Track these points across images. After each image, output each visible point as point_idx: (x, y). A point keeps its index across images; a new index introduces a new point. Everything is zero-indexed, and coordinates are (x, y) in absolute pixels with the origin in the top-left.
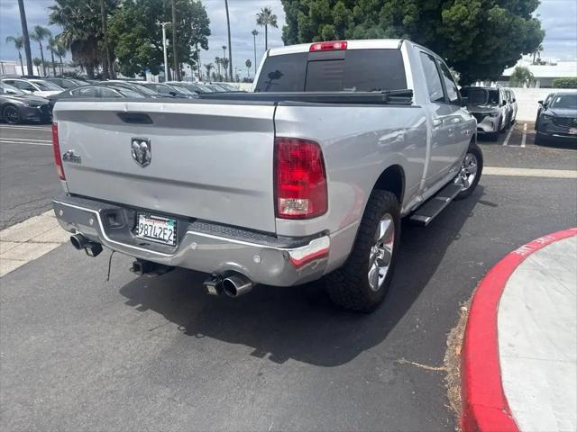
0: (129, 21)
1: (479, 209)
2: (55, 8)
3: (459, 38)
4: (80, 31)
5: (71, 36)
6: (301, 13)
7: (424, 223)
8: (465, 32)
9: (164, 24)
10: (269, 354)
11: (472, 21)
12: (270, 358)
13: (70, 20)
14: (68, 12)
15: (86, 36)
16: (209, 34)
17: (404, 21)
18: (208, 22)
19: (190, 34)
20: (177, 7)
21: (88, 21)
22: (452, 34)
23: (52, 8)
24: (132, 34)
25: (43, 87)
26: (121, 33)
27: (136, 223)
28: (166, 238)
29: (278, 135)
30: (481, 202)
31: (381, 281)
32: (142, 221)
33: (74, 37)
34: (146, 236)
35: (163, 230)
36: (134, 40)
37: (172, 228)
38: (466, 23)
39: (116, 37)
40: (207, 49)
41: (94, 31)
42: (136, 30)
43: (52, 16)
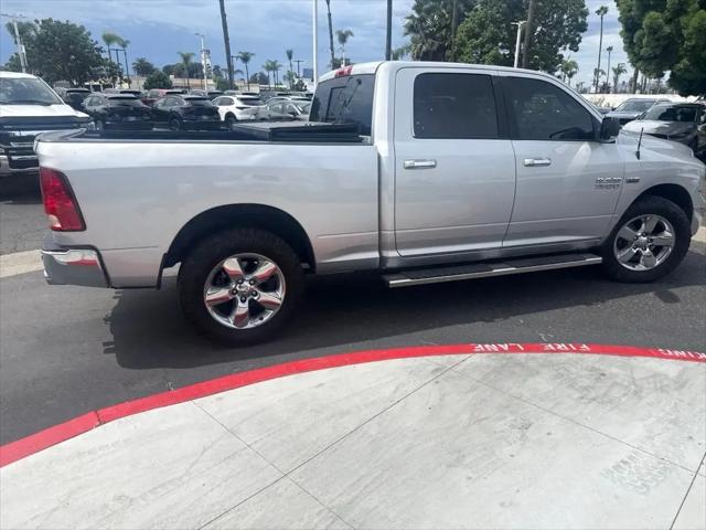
0: (482, 26)
2: (412, 17)
4: (430, 41)
5: (421, 47)
7: (387, 284)
9: (520, 24)
10: (111, 347)
13: (423, 29)
14: (422, 20)
15: (437, 43)
18: (585, 14)
19: (560, 32)
21: (440, 29)
23: (408, 18)
24: (480, 40)
26: (470, 38)
30: (660, 294)
33: (424, 48)
36: (482, 45)
39: (463, 44)
40: (576, 51)
41: (444, 39)
42: (487, 34)
43: (406, 26)
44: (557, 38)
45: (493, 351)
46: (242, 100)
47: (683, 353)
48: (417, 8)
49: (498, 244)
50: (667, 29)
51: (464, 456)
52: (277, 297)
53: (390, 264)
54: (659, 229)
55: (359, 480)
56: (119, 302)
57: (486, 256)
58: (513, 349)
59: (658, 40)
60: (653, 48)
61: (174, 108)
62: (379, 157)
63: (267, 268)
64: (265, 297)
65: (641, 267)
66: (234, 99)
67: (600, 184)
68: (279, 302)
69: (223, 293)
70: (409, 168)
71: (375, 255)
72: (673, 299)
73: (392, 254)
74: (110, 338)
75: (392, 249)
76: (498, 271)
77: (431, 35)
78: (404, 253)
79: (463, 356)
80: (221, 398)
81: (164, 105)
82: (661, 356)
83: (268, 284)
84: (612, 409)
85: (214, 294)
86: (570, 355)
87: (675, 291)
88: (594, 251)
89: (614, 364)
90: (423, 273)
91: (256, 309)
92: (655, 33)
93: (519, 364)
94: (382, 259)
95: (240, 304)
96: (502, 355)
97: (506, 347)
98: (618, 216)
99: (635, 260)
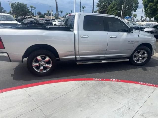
2: (98, 3)
4: (102, 9)
5: (100, 10)
7: (76, 64)
9: (123, 5)
13: (101, 6)
14: (101, 4)
15: (104, 9)
21: (105, 6)
26: (111, 8)
30: (143, 68)
31: (44, 71)
33: (101, 10)
36: (114, 10)
39: (109, 10)
40: (135, 12)
41: (105, 8)
42: (115, 7)
43: (97, 5)
44: (131, 9)
45: (97, 80)
46: (58, 21)
47: (143, 83)
49: (104, 55)
50: (154, 7)
51: (82, 105)
52: (50, 66)
53: (78, 59)
54: (144, 53)
55: (55, 109)
56: (18, 65)
57: (101, 58)
58: (102, 80)
59: (152, 9)
60: (150, 11)
61: (43, 23)
62: (75, 34)
63: (47, 59)
64: (47, 65)
65: (139, 62)
66: (56, 21)
67: (129, 42)
68: (51, 67)
69: (37, 64)
70: (82, 37)
71: (74, 57)
72: (146, 70)
73: (78, 57)
74: (13, 73)
75: (78, 56)
76: (103, 62)
77: (102, 8)
78: (81, 57)
79: (90, 81)
80: (30, 88)
81: (41, 22)
82: (137, 83)
83: (48, 63)
84: (121, 96)
85: (35, 64)
86: (115, 82)
87: (147, 68)
88: (127, 58)
89: (125, 85)
90: (85, 61)
91: (45, 68)
92: (151, 8)
93: (103, 84)
94: (76, 58)
95: (41, 67)
96: (99, 81)
97: (101, 79)
98: (133, 50)
99: (138, 60)
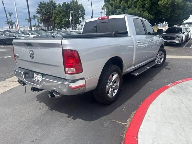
0: (60, 12)
1: (164, 71)
2: (38, 9)
3: (165, 11)
4: (45, 16)
5: (42, 18)
6: (110, 6)
7: (135, 75)
8: (167, 9)
9: (70, 12)
10: (72, 117)
11: (169, 5)
12: (72, 118)
13: (42, 12)
14: (42, 10)
15: (47, 17)
16: (85, 14)
17: (146, 6)
18: (84, 10)
19: (79, 15)
20: (74, 6)
21: (47, 13)
22: (162, 9)
23: (37, 9)
24: (60, 16)
25: (32, 34)
26: (57, 15)
27: (33, 76)
28: (40, 80)
29: (63, 48)
30: (165, 68)
31: (114, 95)
32: (35, 75)
33: (43, 18)
34: (36, 80)
35: (40, 78)
37: (41, 77)
38: (167, 5)
39: (56, 17)
40: (84, 19)
41: (49, 15)
43: (36, 12)
48: (39, 7)
54: (161, 54)
57: (142, 65)
65: (159, 63)
72: (169, 69)
73: (134, 67)
77: (45, 14)
